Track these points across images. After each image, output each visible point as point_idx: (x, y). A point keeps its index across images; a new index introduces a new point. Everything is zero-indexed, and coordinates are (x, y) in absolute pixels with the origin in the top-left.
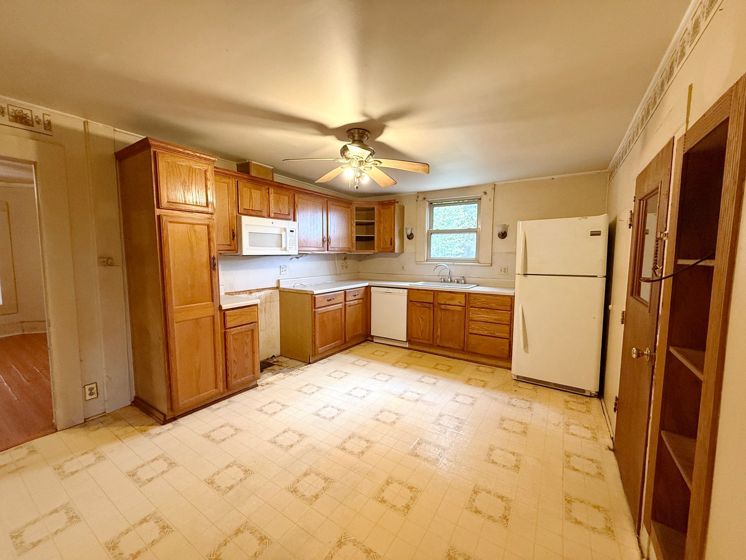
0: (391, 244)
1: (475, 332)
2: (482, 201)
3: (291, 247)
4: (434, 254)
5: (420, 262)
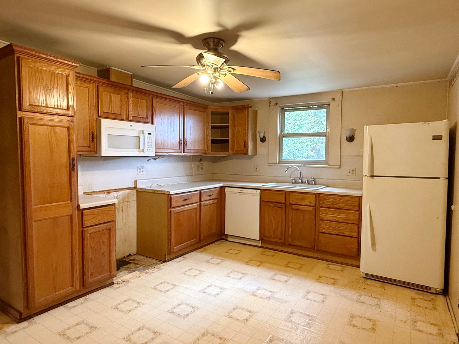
0: (245, 147)
1: (325, 231)
2: (331, 106)
3: (148, 148)
4: (286, 156)
5: (272, 164)
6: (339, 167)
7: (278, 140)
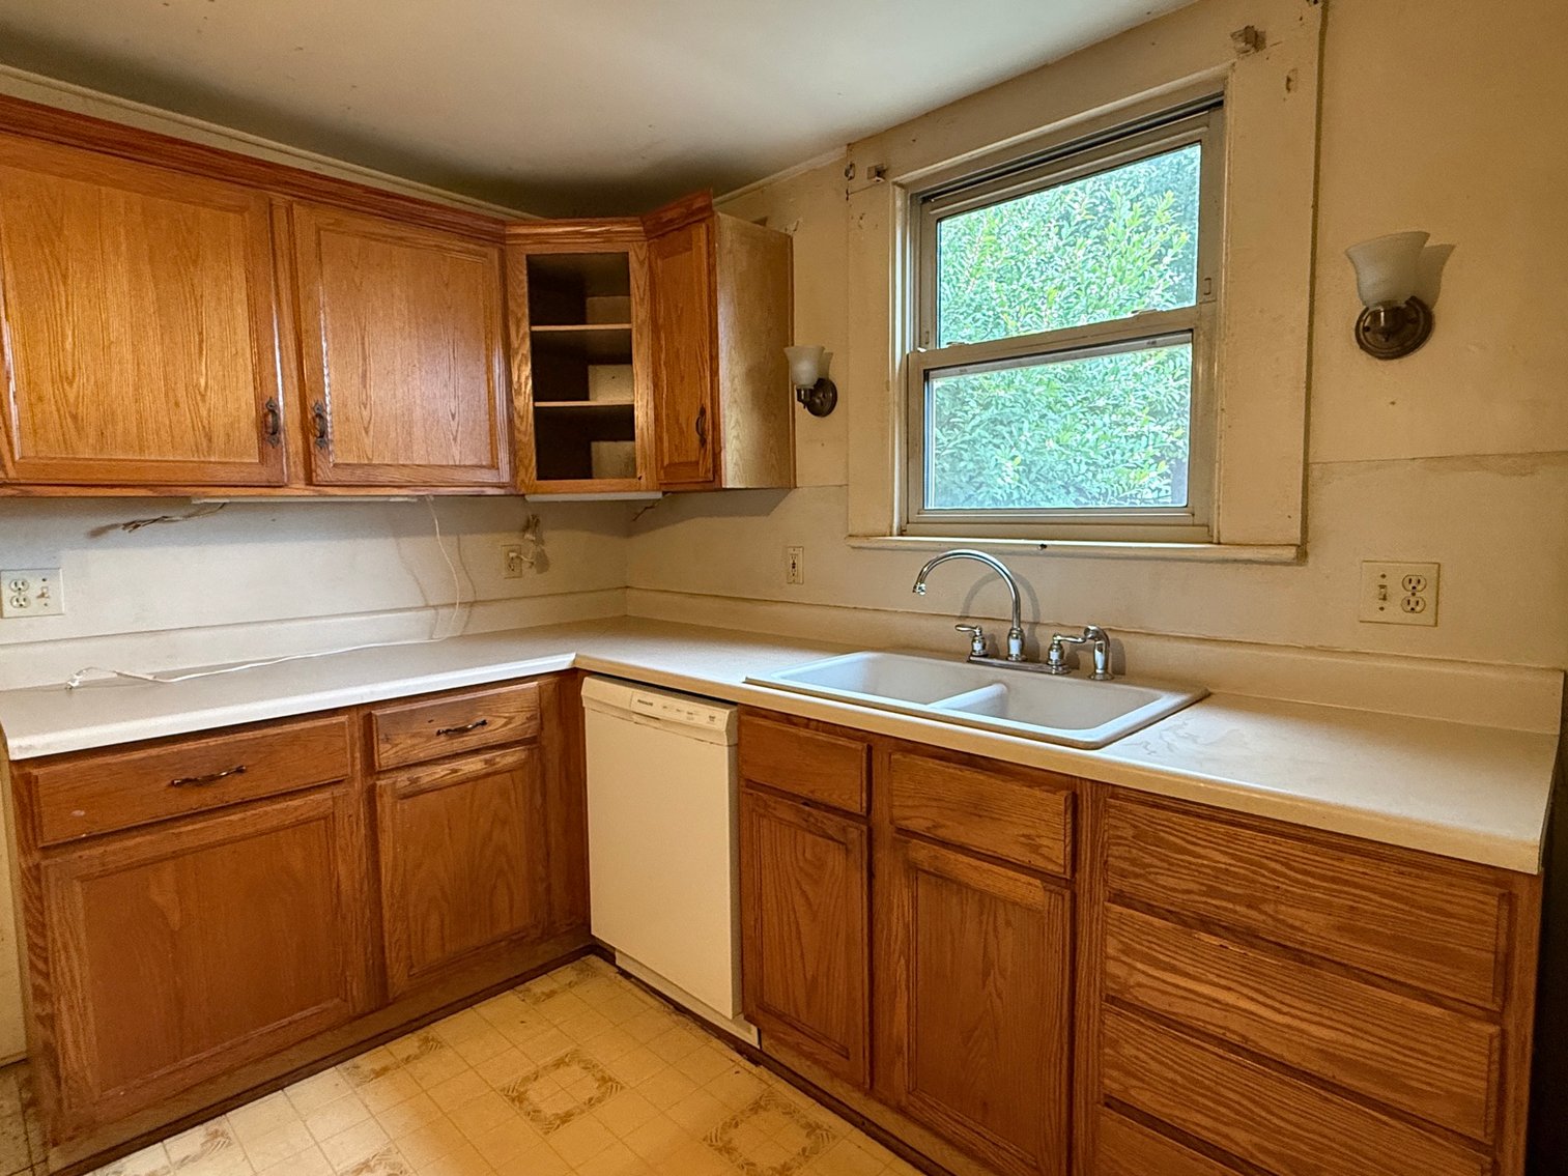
0: (703, 442)
2: (1230, 110)
5: (867, 536)
6: (1291, 553)
7: (896, 395)
